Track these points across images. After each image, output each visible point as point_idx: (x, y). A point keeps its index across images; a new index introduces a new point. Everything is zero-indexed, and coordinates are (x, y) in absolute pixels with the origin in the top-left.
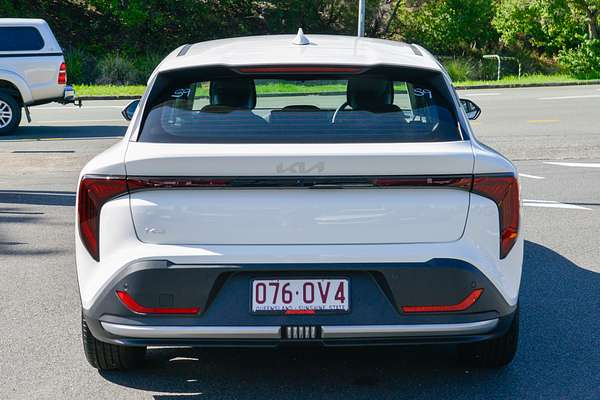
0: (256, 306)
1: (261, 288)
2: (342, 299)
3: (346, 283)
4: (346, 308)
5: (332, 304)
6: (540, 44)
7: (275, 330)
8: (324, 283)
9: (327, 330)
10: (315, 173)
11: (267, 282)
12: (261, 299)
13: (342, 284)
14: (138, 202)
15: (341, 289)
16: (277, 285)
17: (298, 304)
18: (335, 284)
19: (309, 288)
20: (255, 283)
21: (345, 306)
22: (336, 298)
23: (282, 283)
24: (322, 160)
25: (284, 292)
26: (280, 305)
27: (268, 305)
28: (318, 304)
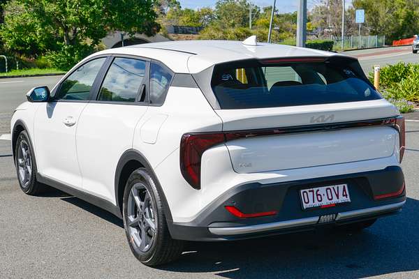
0: (305, 206)
1: (305, 194)
2: (346, 196)
3: (346, 185)
4: (349, 200)
5: (342, 199)
6: (20, 48)
7: (316, 219)
8: (336, 187)
9: (341, 215)
10: (329, 121)
11: (307, 190)
12: (307, 201)
13: (344, 187)
14: (233, 147)
15: (344, 190)
16: (313, 191)
17: (325, 202)
18: (341, 187)
19: (329, 191)
20: (302, 191)
21: (348, 199)
22: (344, 196)
23: (315, 189)
24: (333, 113)
25: (317, 195)
26: (317, 204)
27: (311, 204)
28: (335, 200)
